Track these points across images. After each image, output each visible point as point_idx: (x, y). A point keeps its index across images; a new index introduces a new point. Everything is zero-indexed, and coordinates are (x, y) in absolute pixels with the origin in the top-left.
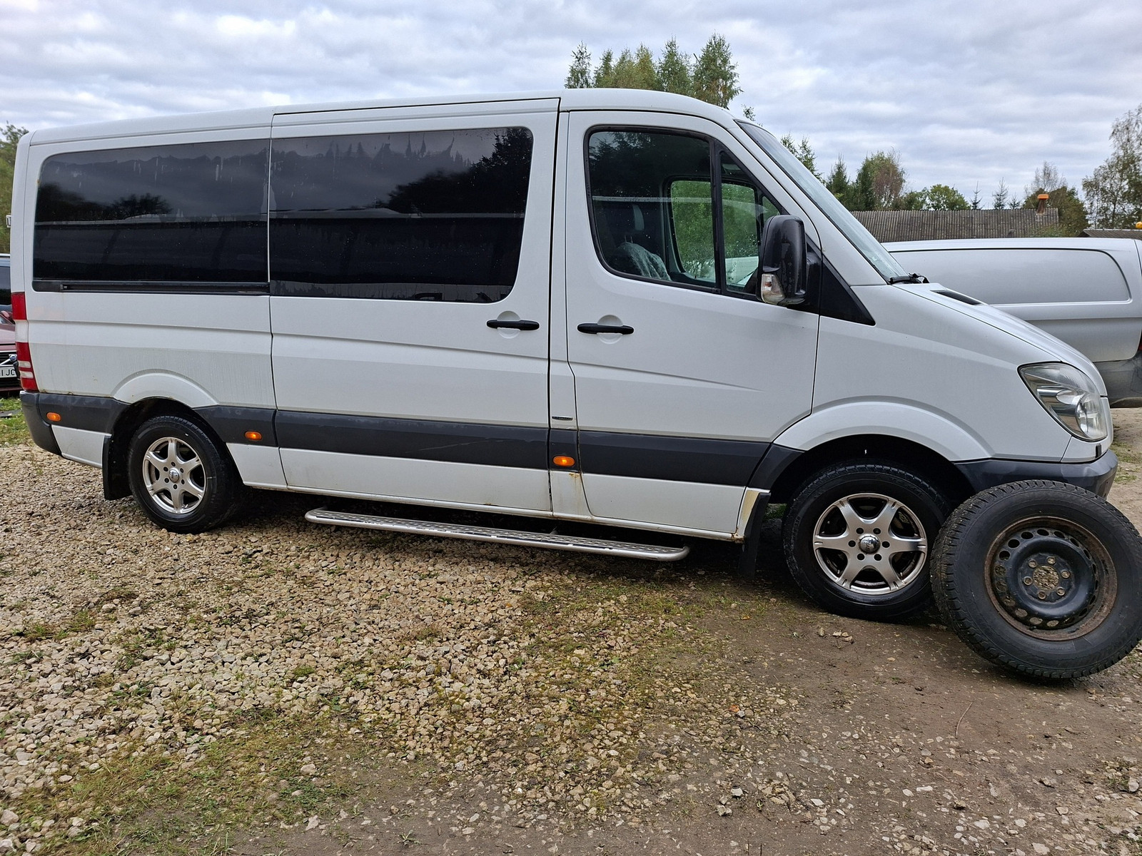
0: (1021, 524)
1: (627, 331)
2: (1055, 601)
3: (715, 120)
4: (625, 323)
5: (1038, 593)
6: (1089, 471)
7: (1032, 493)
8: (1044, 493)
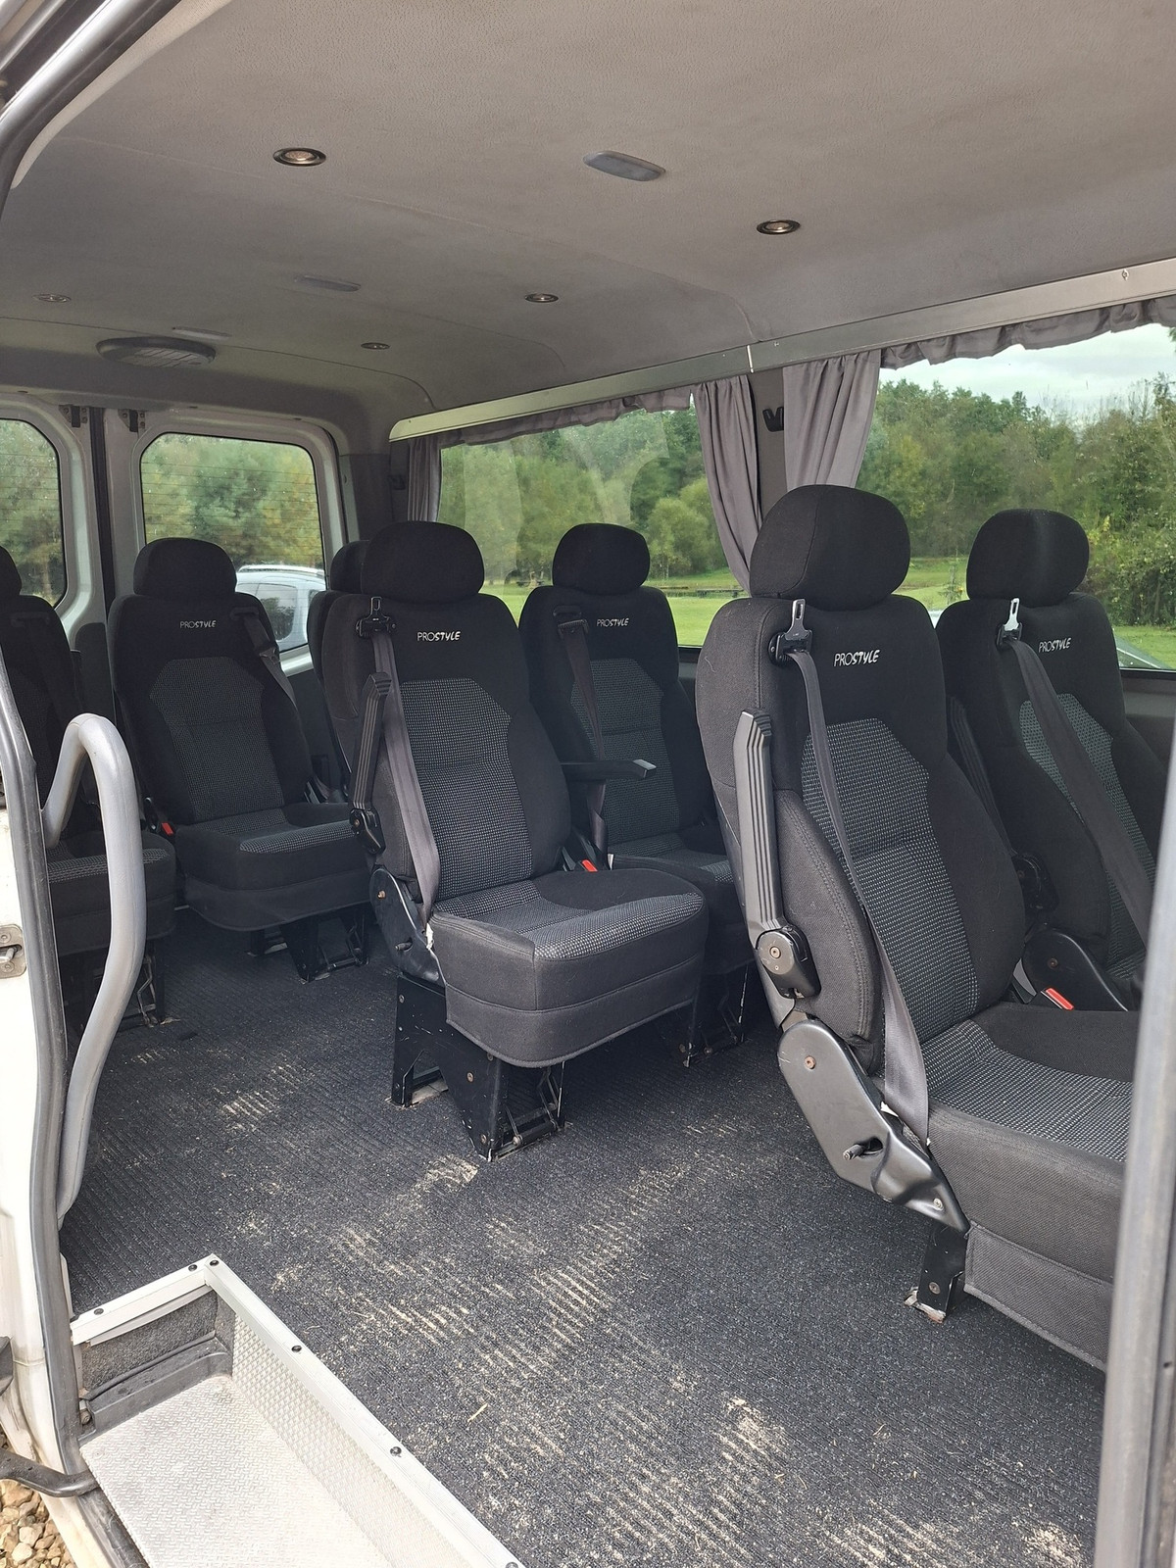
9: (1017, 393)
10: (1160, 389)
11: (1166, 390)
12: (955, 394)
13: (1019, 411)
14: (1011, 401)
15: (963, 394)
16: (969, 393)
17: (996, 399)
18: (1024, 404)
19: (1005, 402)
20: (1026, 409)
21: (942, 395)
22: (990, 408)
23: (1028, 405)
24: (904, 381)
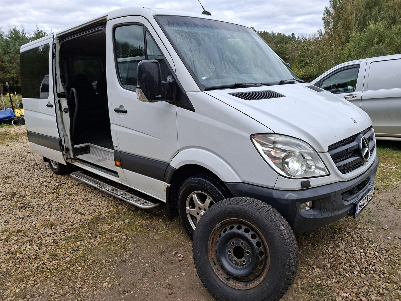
0: (229, 221)
1: (126, 112)
2: (241, 266)
3: (145, 17)
4: (126, 108)
5: (233, 260)
6: (289, 196)
7: (233, 205)
8: (239, 206)
9: (293, 34)
10: (320, 33)
11: (321, 33)
12: (277, 34)
13: (293, 38)
14: (291, 36)
15: (279, 34)
16: (281, 34)
17: (287, 35)
18: (294, 36)
19: (289, 36)
20: (295, 38)
21: (274, 34)
22: (285, 38)
23: (295, 37)
24: (265, 31)
